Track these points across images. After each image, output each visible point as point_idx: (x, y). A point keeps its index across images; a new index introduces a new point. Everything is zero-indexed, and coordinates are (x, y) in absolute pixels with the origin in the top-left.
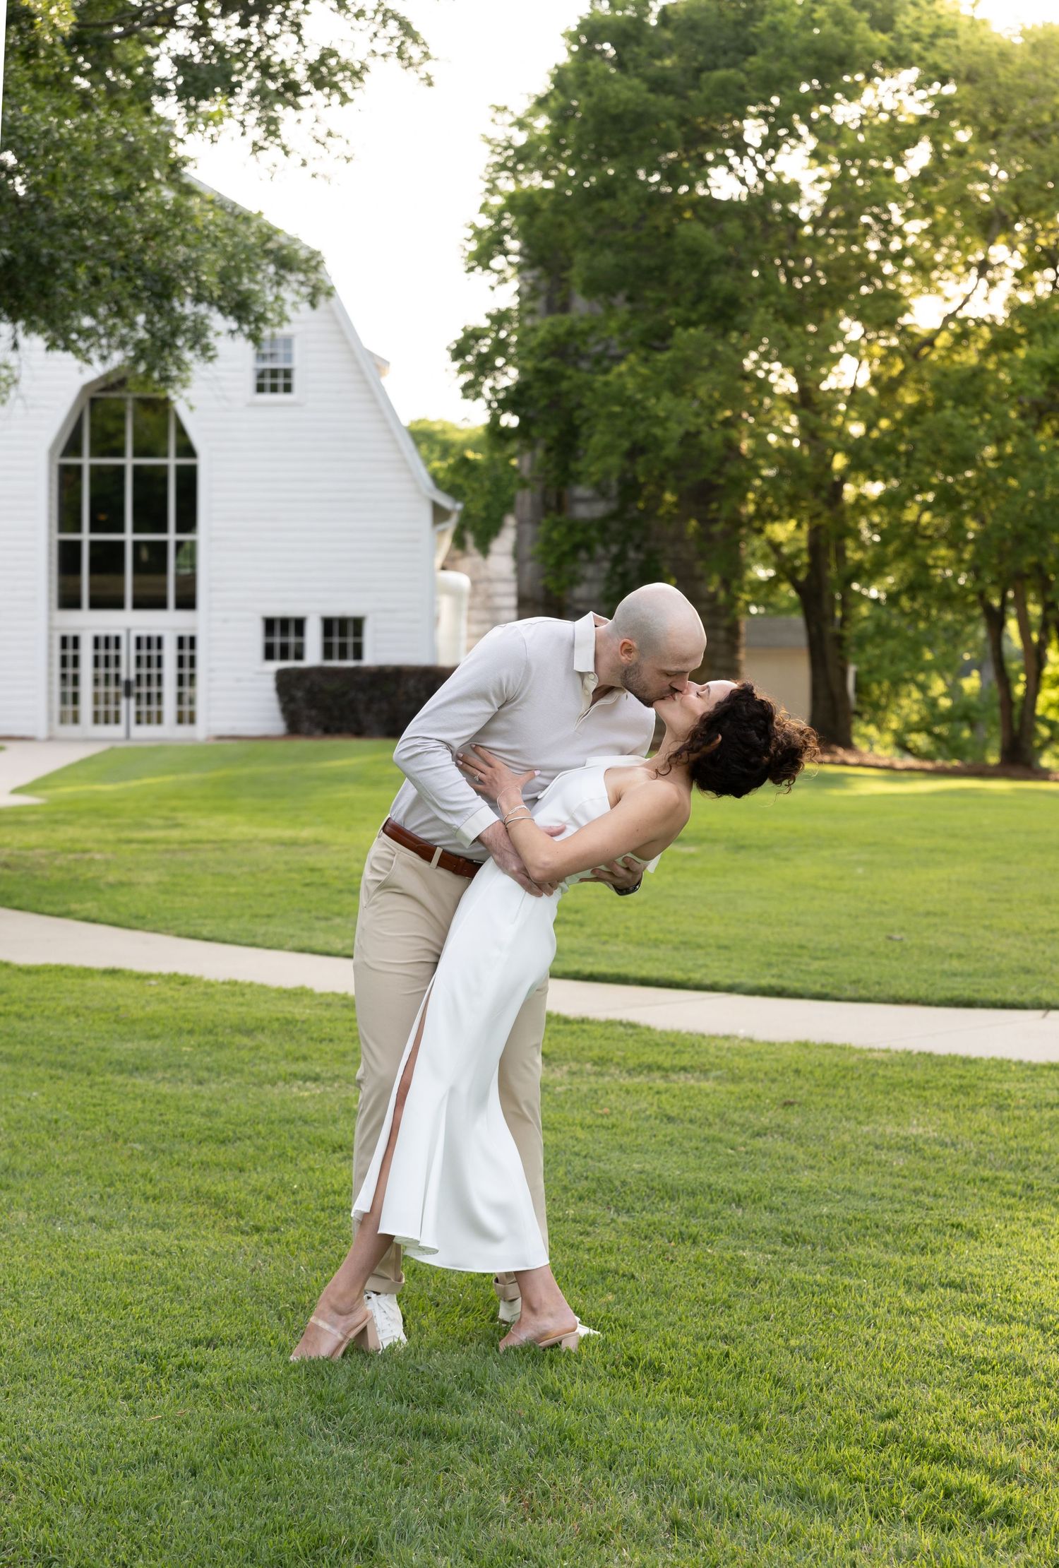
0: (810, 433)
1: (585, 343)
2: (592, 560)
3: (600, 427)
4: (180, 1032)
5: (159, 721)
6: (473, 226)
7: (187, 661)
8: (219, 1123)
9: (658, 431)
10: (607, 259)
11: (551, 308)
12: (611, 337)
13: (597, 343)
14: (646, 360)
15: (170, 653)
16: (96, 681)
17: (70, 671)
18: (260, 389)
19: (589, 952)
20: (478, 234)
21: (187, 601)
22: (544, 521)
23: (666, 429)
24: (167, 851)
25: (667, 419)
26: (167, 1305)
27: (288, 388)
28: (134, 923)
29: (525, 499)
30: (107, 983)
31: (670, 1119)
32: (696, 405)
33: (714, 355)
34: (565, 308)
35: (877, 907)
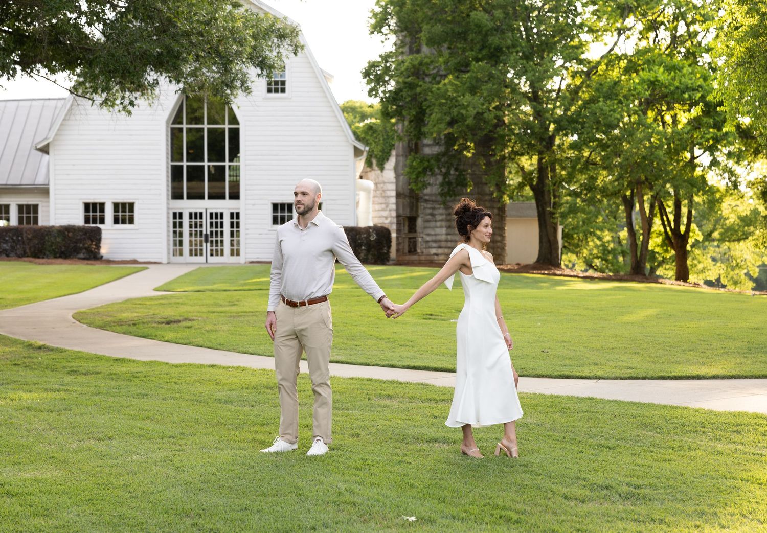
0: (538, 114)
1: (428, 69)
2: (433, 174)
3: (436, 110)
4: (243, 388)
5: (222, 254)
6: (373, 11)
7: (235, 225)
8: (261, 419)
9: (464, 112)
10: (439, 28)
11: (411, 52)
12: (441, 66)
13: (434, 69)
14: (457, 77)
15: (227, 221)
16: (191, 235)
17: (178, 230)
18: (269, 91)
19: (415, 358)
20: (375, 15)
21: (235, 196)
22: (409, 157)
23: (467, 111)
24: (231, 316)
25: (468, 106)
26: (246, 470)
27: (283, 91)
28: (219, 347)
29: (400, 146)
30: (211, 370)
31: (435, 417)
32: (482, 100)
33: (491, 76)
34: (418, 51)
35: (541, 339)
